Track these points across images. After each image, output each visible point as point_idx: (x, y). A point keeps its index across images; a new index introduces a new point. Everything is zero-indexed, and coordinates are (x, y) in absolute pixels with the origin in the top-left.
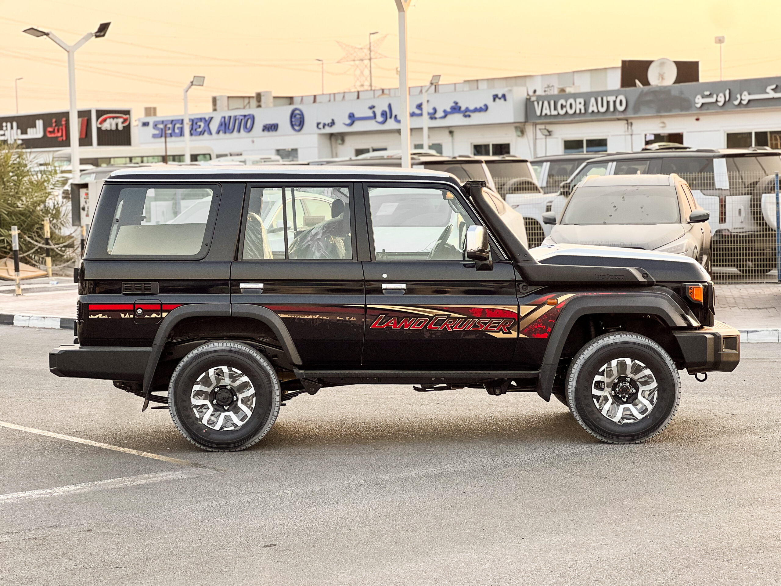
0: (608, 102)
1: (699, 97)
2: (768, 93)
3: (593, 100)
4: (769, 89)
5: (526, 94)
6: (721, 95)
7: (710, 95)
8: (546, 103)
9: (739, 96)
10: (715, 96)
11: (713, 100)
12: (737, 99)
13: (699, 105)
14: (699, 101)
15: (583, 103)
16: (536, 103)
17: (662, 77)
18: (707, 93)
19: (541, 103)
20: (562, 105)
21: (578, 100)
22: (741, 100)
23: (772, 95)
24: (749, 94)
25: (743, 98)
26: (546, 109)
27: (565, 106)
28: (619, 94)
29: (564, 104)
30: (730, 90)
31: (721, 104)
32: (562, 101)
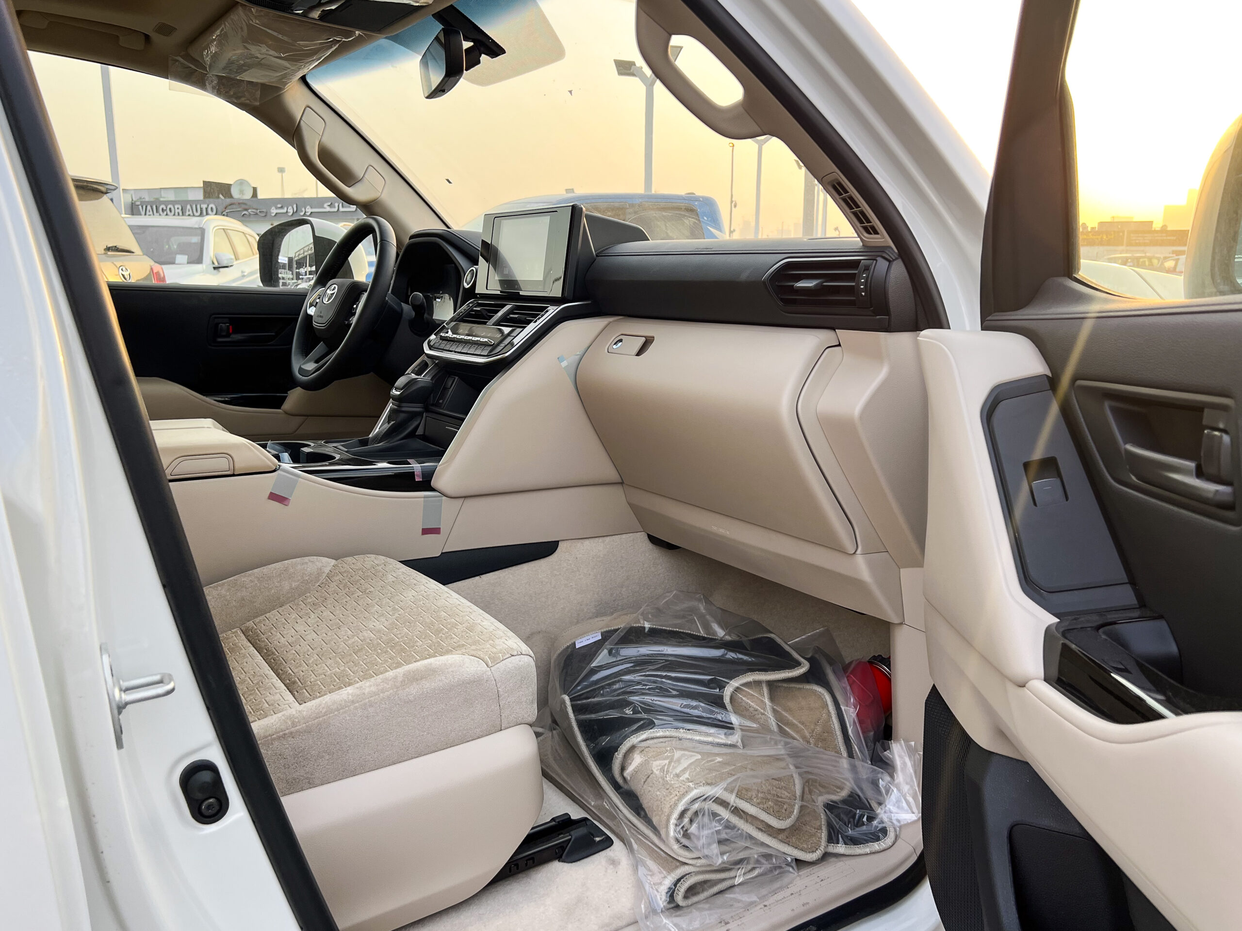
0: (201, 209)
1: (273, 208)
2: (325, 208)
3: (189, 207)
4: (325, 205)
5: (131, 200)
6: (290, 208)
7: (282, 207)
8: (149, 208)
9: (303, 209)
10: (286, 209)
11: (284, 210)
12: (302, 211)
13: (273, 215)
14: (274, 211)
15: (180, 208)
16: (140, 207)
17: (242, 192)
18: (279, 206)
19: (144, 207)
20: (162, 209)
21: (176, 207)
22: (305, 212)
23: (328, 209)
24: (311, 208)
25: (307, 210)
26: (149, 211)
27: (166, 210)
28: (210, 203)
29: (165, 208)
30: (297, 205)
31: (290, 214)
32: (163, 206)
